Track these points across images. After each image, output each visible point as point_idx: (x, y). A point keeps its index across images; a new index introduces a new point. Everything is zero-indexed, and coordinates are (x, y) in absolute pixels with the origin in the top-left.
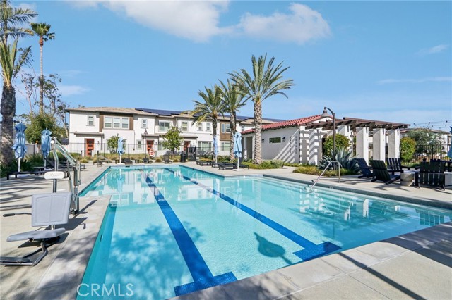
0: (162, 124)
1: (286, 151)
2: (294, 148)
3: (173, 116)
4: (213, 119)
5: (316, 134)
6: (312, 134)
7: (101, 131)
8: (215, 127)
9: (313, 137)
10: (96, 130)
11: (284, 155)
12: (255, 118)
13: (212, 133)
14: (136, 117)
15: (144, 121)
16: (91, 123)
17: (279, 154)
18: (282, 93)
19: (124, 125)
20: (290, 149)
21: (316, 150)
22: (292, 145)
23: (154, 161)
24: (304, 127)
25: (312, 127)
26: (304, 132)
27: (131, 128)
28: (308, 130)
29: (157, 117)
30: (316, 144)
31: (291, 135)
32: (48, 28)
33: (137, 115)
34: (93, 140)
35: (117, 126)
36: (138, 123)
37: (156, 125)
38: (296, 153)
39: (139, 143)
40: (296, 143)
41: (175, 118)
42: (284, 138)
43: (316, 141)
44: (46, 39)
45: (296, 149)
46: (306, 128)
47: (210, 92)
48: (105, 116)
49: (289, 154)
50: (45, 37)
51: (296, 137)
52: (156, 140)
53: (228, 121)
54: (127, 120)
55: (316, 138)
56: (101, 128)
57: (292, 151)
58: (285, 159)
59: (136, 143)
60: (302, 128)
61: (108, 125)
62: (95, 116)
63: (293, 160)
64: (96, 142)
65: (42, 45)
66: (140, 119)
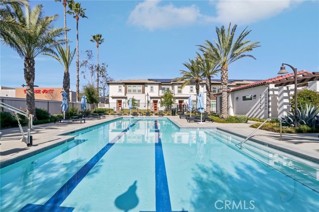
0: (163, 89)
1: (257, 108)
2: (264, 105)
3: (172, 83)
4: (197, 83)
5: (285, 91)
6: (281, 91)
7: (125, 95)
8: (198, 89)
9: (282, 93)
10: (122, 94)
11: (255, 111)
12: (222, 80)
13: (196, 94)
14: (146, 85)
15: (152, 88)
16: (120, 90)
17: (251, 111)
18: (250, 56)
19: (139, 91)
20: (261, 106)
21: (285, 107)
22: (262, 102)
23: (154, 114)
24: (274, 85)
25: (281, 85)
26: (273, 90)
27: (144, 92)
28: (277, 88)
29: (160, 84)
30: (286, 101)
31: (262, 93)
32: (101, 36)
33: (147, 83)
34: (121, 101)
35: (134, 91)
36: (148, 89)
37: (159, 89)
38: (266, 109)
39: (148, 102)
40: (266, 100)
41: (173, 84)
42: (255, 96)
43: (285, 98)
44: (100, 43)
45: (266, 106)
46: (276, 86)
47: (192, 62)
48: (128, 86)
49: (260, 110)
50: (99, 42)
51: (266, 95)
52: (159, 100)
53: (205, 83)
54: (140, 87)
55: (286, 94)
56: (126, 93)
57: (262, 108)
58: (255, 115)
59: (147, 102)
60: (272, 86)
61: (130, 91)
62: (122, 86)
63: (263, 116)
64: (123, 102)
65: (98, 47)
66: (149, 86)
